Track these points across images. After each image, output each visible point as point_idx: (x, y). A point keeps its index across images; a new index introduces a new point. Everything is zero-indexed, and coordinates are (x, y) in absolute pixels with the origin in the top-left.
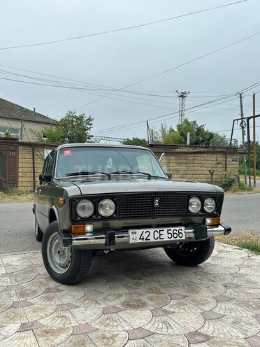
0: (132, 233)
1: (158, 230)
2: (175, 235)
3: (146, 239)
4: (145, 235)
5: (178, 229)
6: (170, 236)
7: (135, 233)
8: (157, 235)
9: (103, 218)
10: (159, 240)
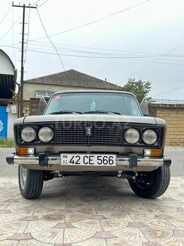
0: (64, 156)
1: (88, 155)
2: (105, 162)
3: (76, 163)
4: (75, 160)
5: (108, 156)
6: (100, 162)
7: (66, 157)
8: (87, 160)
9: (43, 143)
10: (88, 164)
